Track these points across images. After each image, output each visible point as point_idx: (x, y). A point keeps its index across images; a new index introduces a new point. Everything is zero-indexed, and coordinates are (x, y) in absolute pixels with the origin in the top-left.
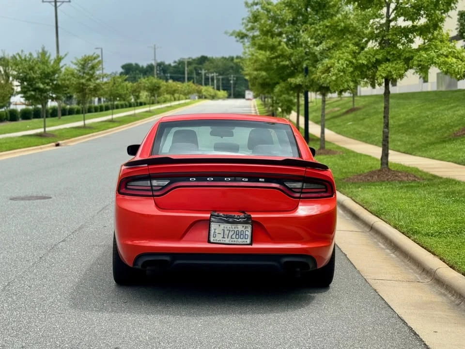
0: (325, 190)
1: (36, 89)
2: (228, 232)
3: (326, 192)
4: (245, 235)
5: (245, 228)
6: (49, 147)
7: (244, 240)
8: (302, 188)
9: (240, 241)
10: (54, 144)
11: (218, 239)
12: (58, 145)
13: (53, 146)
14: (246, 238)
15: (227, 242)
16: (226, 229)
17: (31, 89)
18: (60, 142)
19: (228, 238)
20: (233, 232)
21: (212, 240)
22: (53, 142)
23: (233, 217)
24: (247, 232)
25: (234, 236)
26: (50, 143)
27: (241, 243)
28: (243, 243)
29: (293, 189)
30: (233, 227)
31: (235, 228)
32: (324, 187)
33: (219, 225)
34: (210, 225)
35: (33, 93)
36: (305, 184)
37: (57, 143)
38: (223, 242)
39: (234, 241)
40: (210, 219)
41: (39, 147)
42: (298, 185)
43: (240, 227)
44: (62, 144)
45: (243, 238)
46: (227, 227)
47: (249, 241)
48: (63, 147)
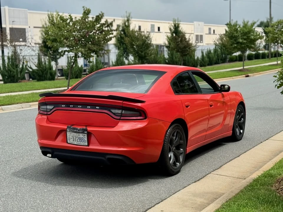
0: (139, 115)
1: (238, 43)
2: (75, 137)
3: (140, 116)
4: (84, 140)
5: (84, 136)
6: (239, 77)
7: (84, 143)
8: (122, 113)
9: (82, 143)
10: (244, 76)
11: (71, 142)
12: (248, 76)
13: (244, 77)
14: (85, 142)
15: (75, 143)
16: (74, 136)
17: (235, 43)
18: (249, 74)
19: (76, 141)
20: (78, 138)
21: (68, 141)
22: (245, 74)
23: (76, 129)
24: (85, 138)
25: (78, 140)
26: (242, 75)
27: (83, 145)
28: (84, 145)
29: (116, 114)
30: (77, 135)
31: (78, 136)
32: (139, 113)
33: (71, 133)
34: (66, 133)
35: (235, 45)
36: (123, 111)
37: (247, 75)
38: (74, 143)
39: (79, 143)
40: (67, 130)
41: (232, 78)
42: (119, 111)
43: (81, 135)
44: (250, 75)
45: (83, 142)
46: (74, 135)
47: (86, 144)
48: (251, 77)
